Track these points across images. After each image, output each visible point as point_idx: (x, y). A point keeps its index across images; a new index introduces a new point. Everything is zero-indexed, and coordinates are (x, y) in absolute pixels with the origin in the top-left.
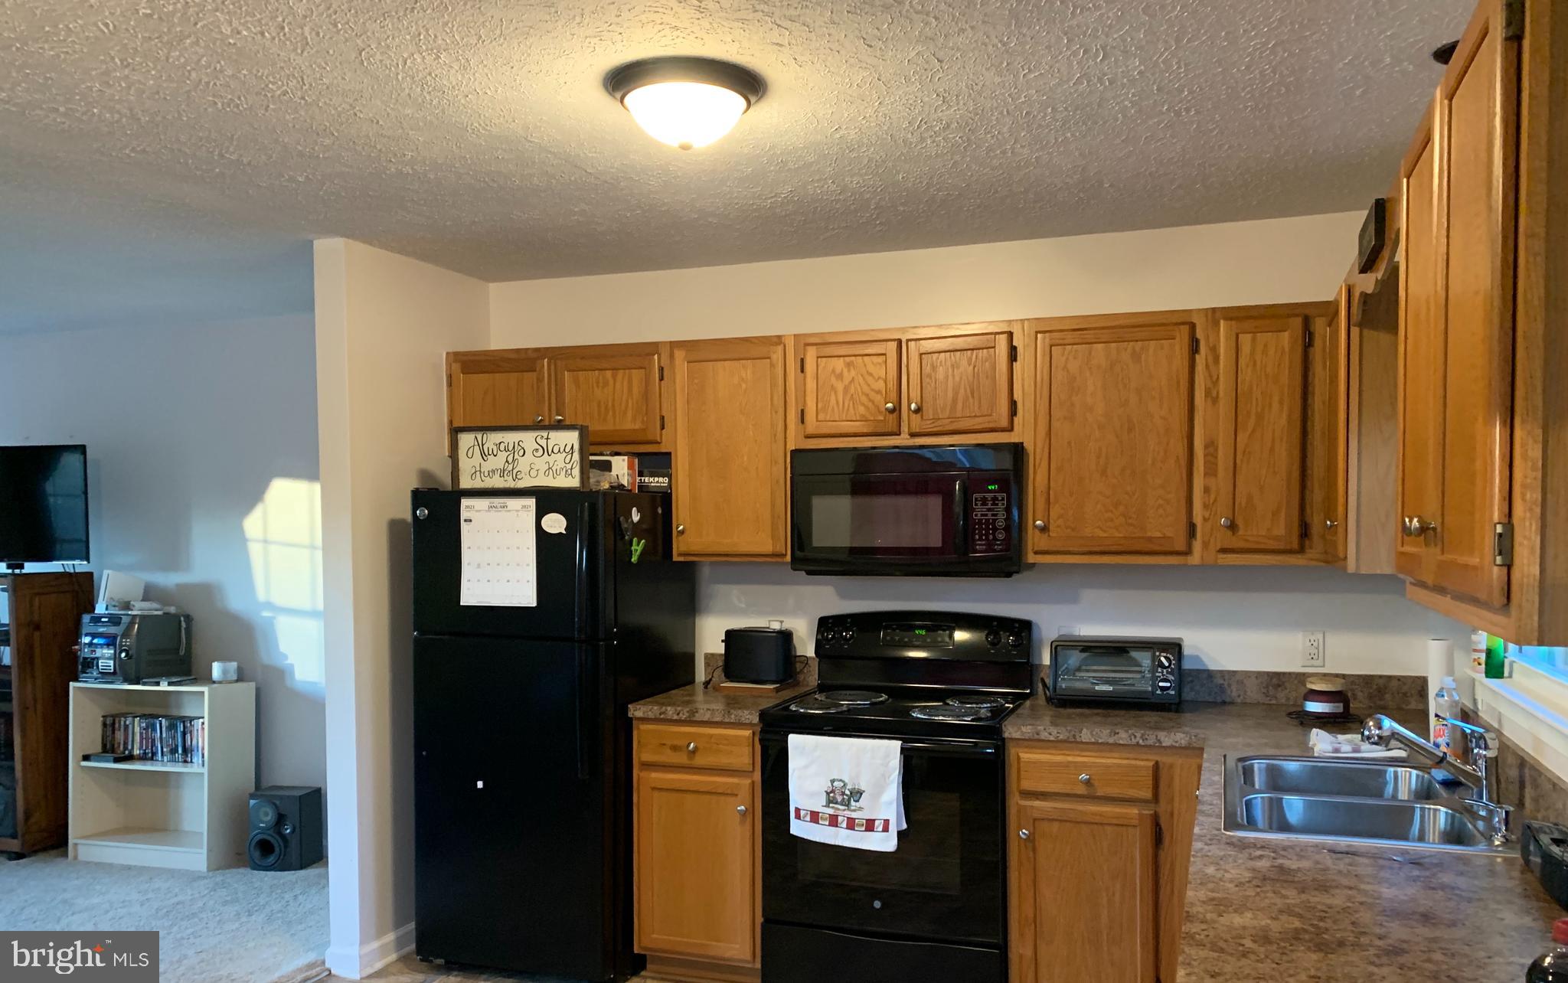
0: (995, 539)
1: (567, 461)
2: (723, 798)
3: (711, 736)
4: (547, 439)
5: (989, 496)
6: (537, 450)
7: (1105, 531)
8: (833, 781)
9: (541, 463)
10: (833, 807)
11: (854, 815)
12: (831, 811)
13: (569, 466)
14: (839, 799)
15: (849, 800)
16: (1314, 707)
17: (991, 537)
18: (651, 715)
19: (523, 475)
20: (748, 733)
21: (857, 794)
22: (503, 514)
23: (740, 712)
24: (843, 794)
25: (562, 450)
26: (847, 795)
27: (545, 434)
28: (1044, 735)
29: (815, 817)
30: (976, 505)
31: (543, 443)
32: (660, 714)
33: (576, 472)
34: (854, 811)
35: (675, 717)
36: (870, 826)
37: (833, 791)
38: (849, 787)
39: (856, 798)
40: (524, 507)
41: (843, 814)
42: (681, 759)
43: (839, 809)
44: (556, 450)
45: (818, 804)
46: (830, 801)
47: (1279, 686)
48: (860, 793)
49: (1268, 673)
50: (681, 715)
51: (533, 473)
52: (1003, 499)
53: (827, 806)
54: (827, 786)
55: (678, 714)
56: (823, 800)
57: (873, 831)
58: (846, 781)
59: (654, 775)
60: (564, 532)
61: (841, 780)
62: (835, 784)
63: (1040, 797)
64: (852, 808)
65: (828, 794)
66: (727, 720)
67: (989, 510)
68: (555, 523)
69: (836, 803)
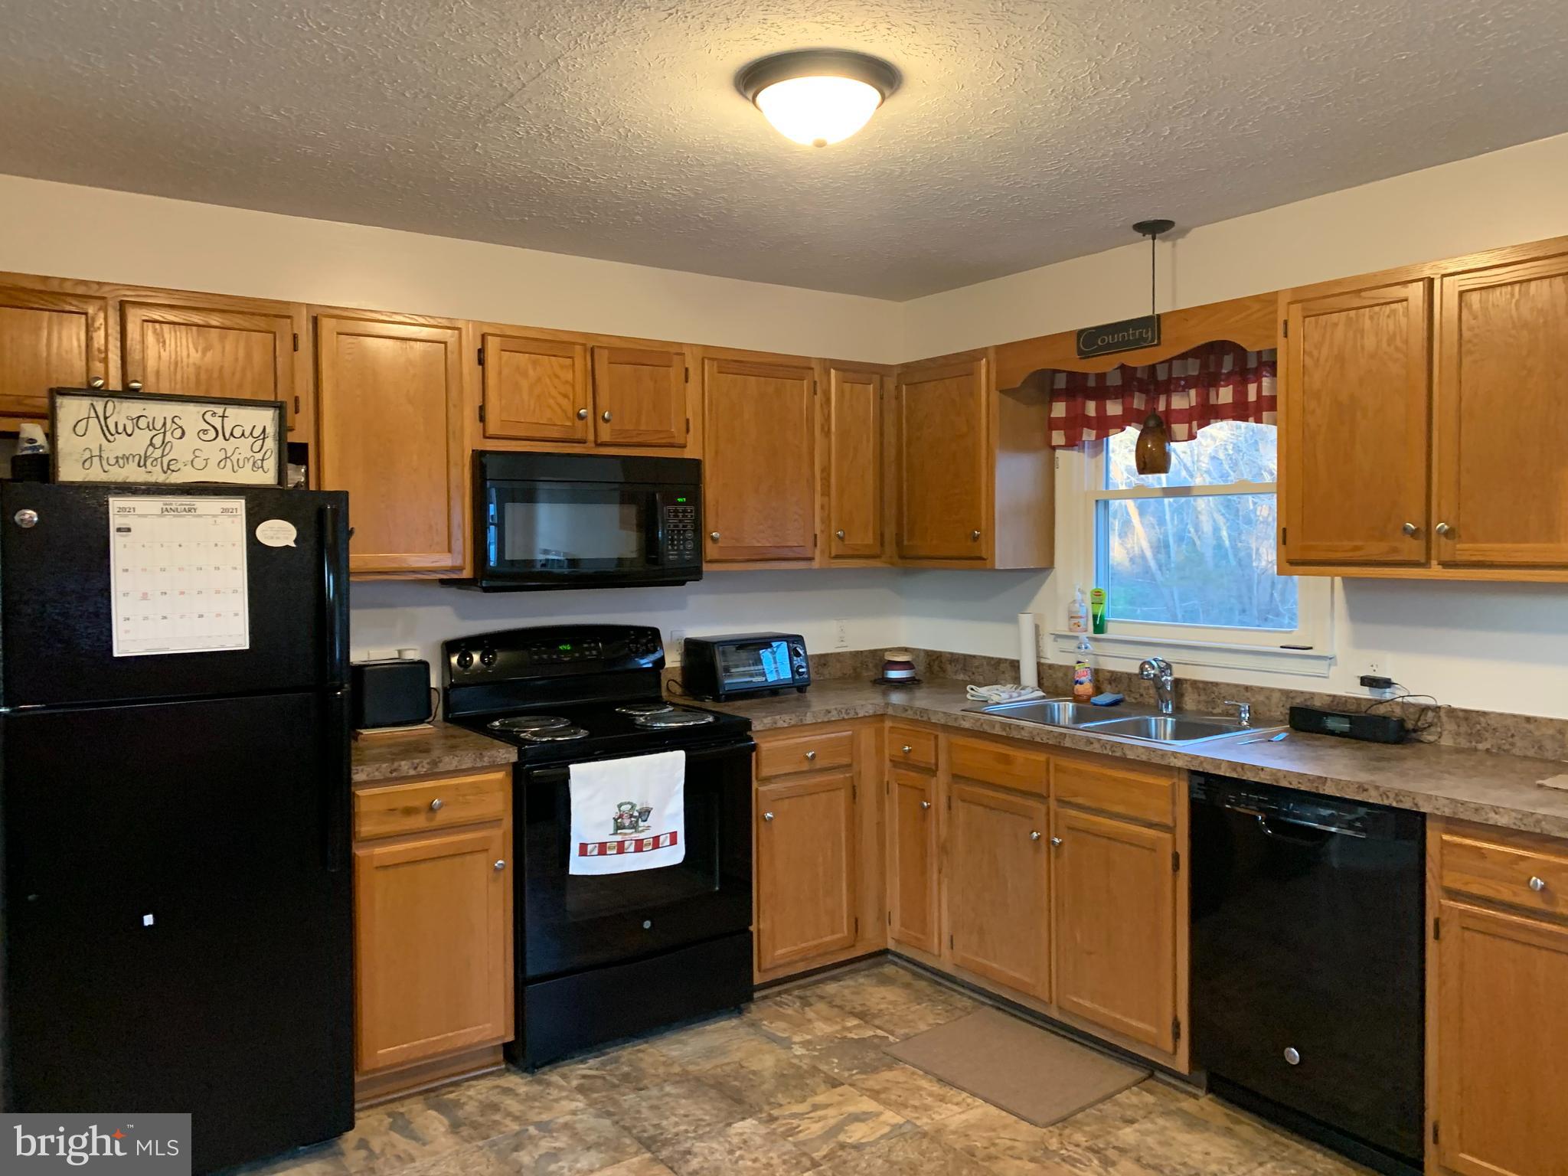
0: (685, 549)
1: (256, 447)
2: (468, 858)
3: (457, 787)
4: (223, 417)
5: (680, 508)
6: (205, 431)
7: (759, 542)
8: (620, 806)
9: (213, 450)
10: (620, 833)
11: (641, 836)
12: (619, 838)
13: (259, 456)
14: (627, 822)
15: (637, 822)
16: (894, 674)
17: (682, 547)
18: (378, 775)
19: (180, 465)
20: (499, 775)
21: (645, 813)
22: (189, 520)
23: (494, 752)
24: (631, 816)
25: (247, 434)
26: (635, 817)
27: (219, 410)
28: (781, 724)
29: (603, 849)
30: (669, 516)
31: (218, 424)
32: (391, 773)
33: (271, 464)
34: (643, 831)
35: (412, 772)
36: (656, 843)
37: (621, 816)
38: (638, 808)
39: (644, 818)
40: (225, 510)
41: (630, 836)
42: (419, 822)
43: (625, 834)
44: (237, 432)
45: (606, 834)
46: (619, 827)
47: (825, 665)
48: (648, 811)
49: (817, 655)
50: (419, 769)
51: (199, 463)
52: (691, 512)
53: (615, 833)
54: (614, 812)
55: (415, 768)
56: (611, 828)
57: (659, 847)
58: (634, 802)
59: (378, 851)
60: (293, 545)
61: (629, 803)
62: (623, 808)
63: (773, 781)
64: (640, 829)
65: (616, 820)
66: (479, 765)
67: (680, 521)
68: (278, 533)
69: (624, 828)
